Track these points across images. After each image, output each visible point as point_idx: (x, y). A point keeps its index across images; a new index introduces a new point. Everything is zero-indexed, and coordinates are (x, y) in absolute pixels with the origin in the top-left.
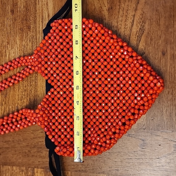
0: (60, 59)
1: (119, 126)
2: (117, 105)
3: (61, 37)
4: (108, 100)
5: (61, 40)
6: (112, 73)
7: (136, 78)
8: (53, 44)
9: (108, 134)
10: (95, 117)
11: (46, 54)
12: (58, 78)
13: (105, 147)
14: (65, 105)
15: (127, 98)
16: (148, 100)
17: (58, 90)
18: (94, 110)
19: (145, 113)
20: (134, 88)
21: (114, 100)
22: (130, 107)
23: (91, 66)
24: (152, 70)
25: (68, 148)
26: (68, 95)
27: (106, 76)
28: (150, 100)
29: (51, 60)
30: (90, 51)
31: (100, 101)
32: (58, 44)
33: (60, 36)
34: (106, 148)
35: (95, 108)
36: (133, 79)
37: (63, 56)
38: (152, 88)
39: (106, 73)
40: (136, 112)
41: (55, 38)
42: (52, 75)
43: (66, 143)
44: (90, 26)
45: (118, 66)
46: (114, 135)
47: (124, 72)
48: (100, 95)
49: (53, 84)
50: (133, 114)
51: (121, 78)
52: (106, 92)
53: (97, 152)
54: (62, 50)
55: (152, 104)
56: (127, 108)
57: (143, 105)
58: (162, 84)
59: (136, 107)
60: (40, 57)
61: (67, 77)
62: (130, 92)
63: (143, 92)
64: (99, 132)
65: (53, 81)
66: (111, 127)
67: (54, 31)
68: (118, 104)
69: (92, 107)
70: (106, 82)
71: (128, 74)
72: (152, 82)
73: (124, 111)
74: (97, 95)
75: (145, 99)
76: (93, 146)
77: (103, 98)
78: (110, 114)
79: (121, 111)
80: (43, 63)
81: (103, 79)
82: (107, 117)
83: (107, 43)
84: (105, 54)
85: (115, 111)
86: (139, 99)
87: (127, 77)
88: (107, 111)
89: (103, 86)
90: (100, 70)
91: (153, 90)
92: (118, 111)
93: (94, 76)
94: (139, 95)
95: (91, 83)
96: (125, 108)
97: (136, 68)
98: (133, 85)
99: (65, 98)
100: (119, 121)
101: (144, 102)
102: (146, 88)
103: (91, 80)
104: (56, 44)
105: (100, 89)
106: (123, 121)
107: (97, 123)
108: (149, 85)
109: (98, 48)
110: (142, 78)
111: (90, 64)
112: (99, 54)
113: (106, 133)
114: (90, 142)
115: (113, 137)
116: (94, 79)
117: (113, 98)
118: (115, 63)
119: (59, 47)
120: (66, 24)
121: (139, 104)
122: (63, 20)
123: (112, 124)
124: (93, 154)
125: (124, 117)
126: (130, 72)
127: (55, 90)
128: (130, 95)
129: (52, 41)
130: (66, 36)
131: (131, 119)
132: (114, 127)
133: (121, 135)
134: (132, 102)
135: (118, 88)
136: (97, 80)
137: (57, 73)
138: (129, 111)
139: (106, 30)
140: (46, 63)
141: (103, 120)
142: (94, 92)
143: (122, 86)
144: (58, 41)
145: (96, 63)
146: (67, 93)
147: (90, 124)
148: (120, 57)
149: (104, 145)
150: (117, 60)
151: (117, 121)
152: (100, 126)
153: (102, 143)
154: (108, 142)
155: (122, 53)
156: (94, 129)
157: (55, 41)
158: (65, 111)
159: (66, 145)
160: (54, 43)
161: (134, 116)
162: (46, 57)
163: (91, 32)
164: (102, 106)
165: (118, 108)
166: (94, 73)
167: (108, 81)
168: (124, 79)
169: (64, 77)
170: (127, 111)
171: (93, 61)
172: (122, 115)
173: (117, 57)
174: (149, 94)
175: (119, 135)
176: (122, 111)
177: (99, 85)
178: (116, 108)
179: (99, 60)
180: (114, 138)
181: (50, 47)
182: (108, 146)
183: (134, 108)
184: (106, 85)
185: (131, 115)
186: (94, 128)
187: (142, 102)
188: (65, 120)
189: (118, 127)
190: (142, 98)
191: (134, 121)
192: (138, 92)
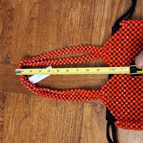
25: (126, 122)
127: (118, 75)
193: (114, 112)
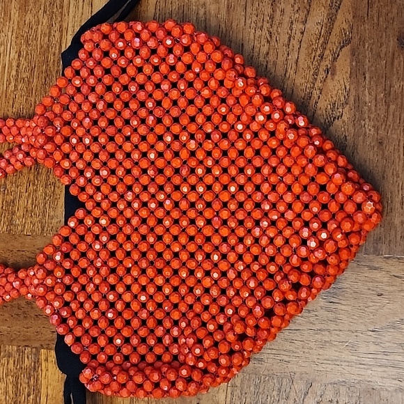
0: (104, 131)
1: (256, 319)
2: (253, 261)
3: (107, 71)
4: (229, 245)
5: (107, 80)
6: (241, 170)
7: (305, 188)
8: (85, 90)
9: (225, 339)
10: (191, 290)
11: (67, 116)
12: (97, 181)
13: (216, 375)
14: (113, 254)
15: (279, 241)
16: (339, 248)
17: (97, 213)
18: (189, 270)
19: (327, 284)
20: (299, 216)
21: (245, 246)
22: (287, 268)
23: (185, 151)
24: (350, 167)
25: (115, 372)
26: (121, 229)
27: (225, 179)
28: (344, 248)
29: (80, 132)
30: (184, 111)
31: (207, 248)
32: (99, 88)
33: (104, 69)
34: (218, 376)
35: (192, 265)
36: (297, 189)
37: (111, 122)
38: (349, 217)
39: (225, 170)
40: (305, 280)
41: (92, 72)
42: (81, 173)
43: (110, 358)
44: (185, 41)
45: (257, 152)
46: (242, 341)
47: (274, 170)
48: (208, 232)
49: (83, 198)
50: (296, 287)
51: (265, 187)
52: (225, 222)
53: (192, 387)
54: (110, 105)
55: (347, 261)
56: (281, 269)
57: (324, 263)
58: (378, 207)
59: (305, 267)
60: (50, 123)
61: (121, 180)
62: (290, 224)
63: (324, 226)
64: (201, 334)
65: (83, 189)
66: (235, 320)
67: (90, 54)
68: (256, 258)
69: (184, 264)
70: (225, 197)
71: (285, 175)
72: (350, 198)
73: (271, 276)
74: (200, 231)
75: (330, 246)
76: (184, 372)
77: (216, 240)
78: (231, 283)
79: (261, 276)
80: (58, 139)
81: (217, 188)
82: (223, 292)
83: (229, 87)
84: (224, 118)
85: (245, 276)
86: (313, 244)
87: (282, 185)
88: (224, 274)
89: (216, 206)
90: (210, 163)
91: (353, 223)
92: (254, 275)
93: (193, 180)
94: (314, 234)
95: (185, 196)
96: (272, 268)
97: (307, 158)
98: (298, 207)
99: (113, 237)
100: (255, 305)
101: (328, 253)
102: (333, 216)
103: (185, 190)
104: (93, 89)
105: (208, 214)
106: (268, 304)
107: (198, 309)
108: (342, 207)
109: (207, 101)
110: (323, 188)
111: (184, 145)
112: (209, 119)
113: (218, 337)
114: (175, 357)
115: (237, 347)
116: (193, 188)
117: (241, 240)
118: (249, 144)
119: (102, 97)
120: (122, 36)
121: (313, 260)
122: (115, 25)
123: (236, 312)
124: (181, 392)
125: (269, 294)
126: (289, 170)
127: (89, 212)
128: (288, 233)
129: (84, 81)
130: (122, 68)
131: (289, 301)
132: (243, 319)
133: (259, 342)
134: (295, 251)
135: (257, 214)
136: (201, 189)
137: (93, 169)
138: (286, 277)
139: (228, 53)
140: (67, 140)
141: (214, 300)
142: (192, 222)
143: (267, 207)
144: (100, 80)
145: (201, 144)
146: (121, 223)
147: (178, 310)
148: (263, 126)
149: (213, 369)
150: (256, 135)
151: (250, 304)
152: (206, 316)
153: (207, 362)
154: (223, 361)
155: (269, 117)
156: (188, 325)
157: (92, 81)
158: (113, 271)
159: (110, 365)
160: (89, 87)
161: (297, 293)
162: (68, 123)
163: (187, 58)
164: (212, 261)
165: (256, 267)
166: (192, 171)
167: (230, 192)
168: (274, 188)
169: (113, 181)
170: (279, 278)
171: (192, 137)
172: (264, 288)
173: (254, 127)
174: (342, 234)
175: (255, 344)
176: (267, 278)
177: (206, 203)
178: (248, 267)
179: (208, 136)
180: (241, 352)
181: (79, 98)
182: (223, 372)
183: (299, 268)
184: (225, 205)
185: (290, 290)
186: (189, 321)
187: (319, 255)
188: (111, 297)
189: (251, 322)
190: (321, 244)
191: (298, 306)
192: (310, 225)
193: (78, 340)
